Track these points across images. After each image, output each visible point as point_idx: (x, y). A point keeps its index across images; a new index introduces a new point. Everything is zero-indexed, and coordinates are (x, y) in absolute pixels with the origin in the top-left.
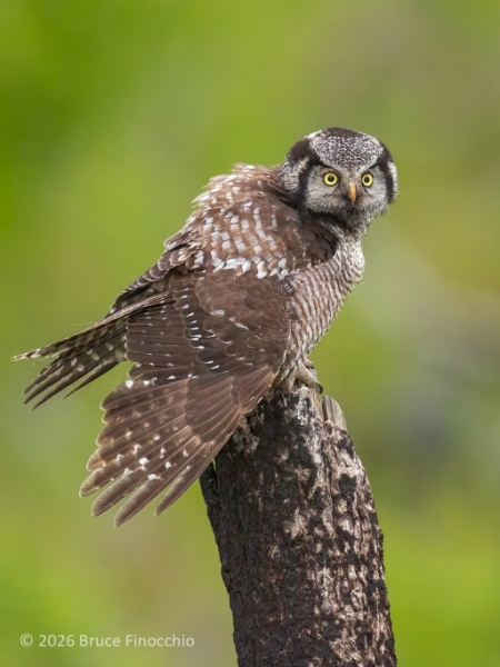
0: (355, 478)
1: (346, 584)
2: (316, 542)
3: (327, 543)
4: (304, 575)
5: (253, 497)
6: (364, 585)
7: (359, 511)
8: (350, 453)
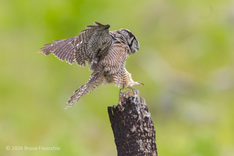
0: (148, 117)
1: (146, 144)
2: (138, 133)
3: (141, 133)
4: (135, 141)
5: (123, 122)
6: (150, 144)
7: (149, 125)
8: (147, 111)
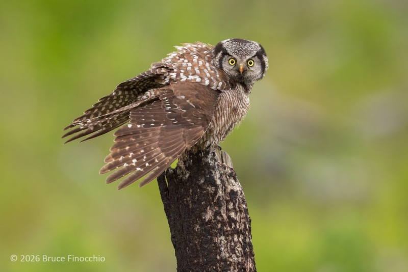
0: (237, 191)
1: (233, 244)
2: (218, 223)
3: (223, 224)
4: (212, 239)
5: (187, 201)
6: (241, 244)
7: (239, 208)
8: (235, 179)
